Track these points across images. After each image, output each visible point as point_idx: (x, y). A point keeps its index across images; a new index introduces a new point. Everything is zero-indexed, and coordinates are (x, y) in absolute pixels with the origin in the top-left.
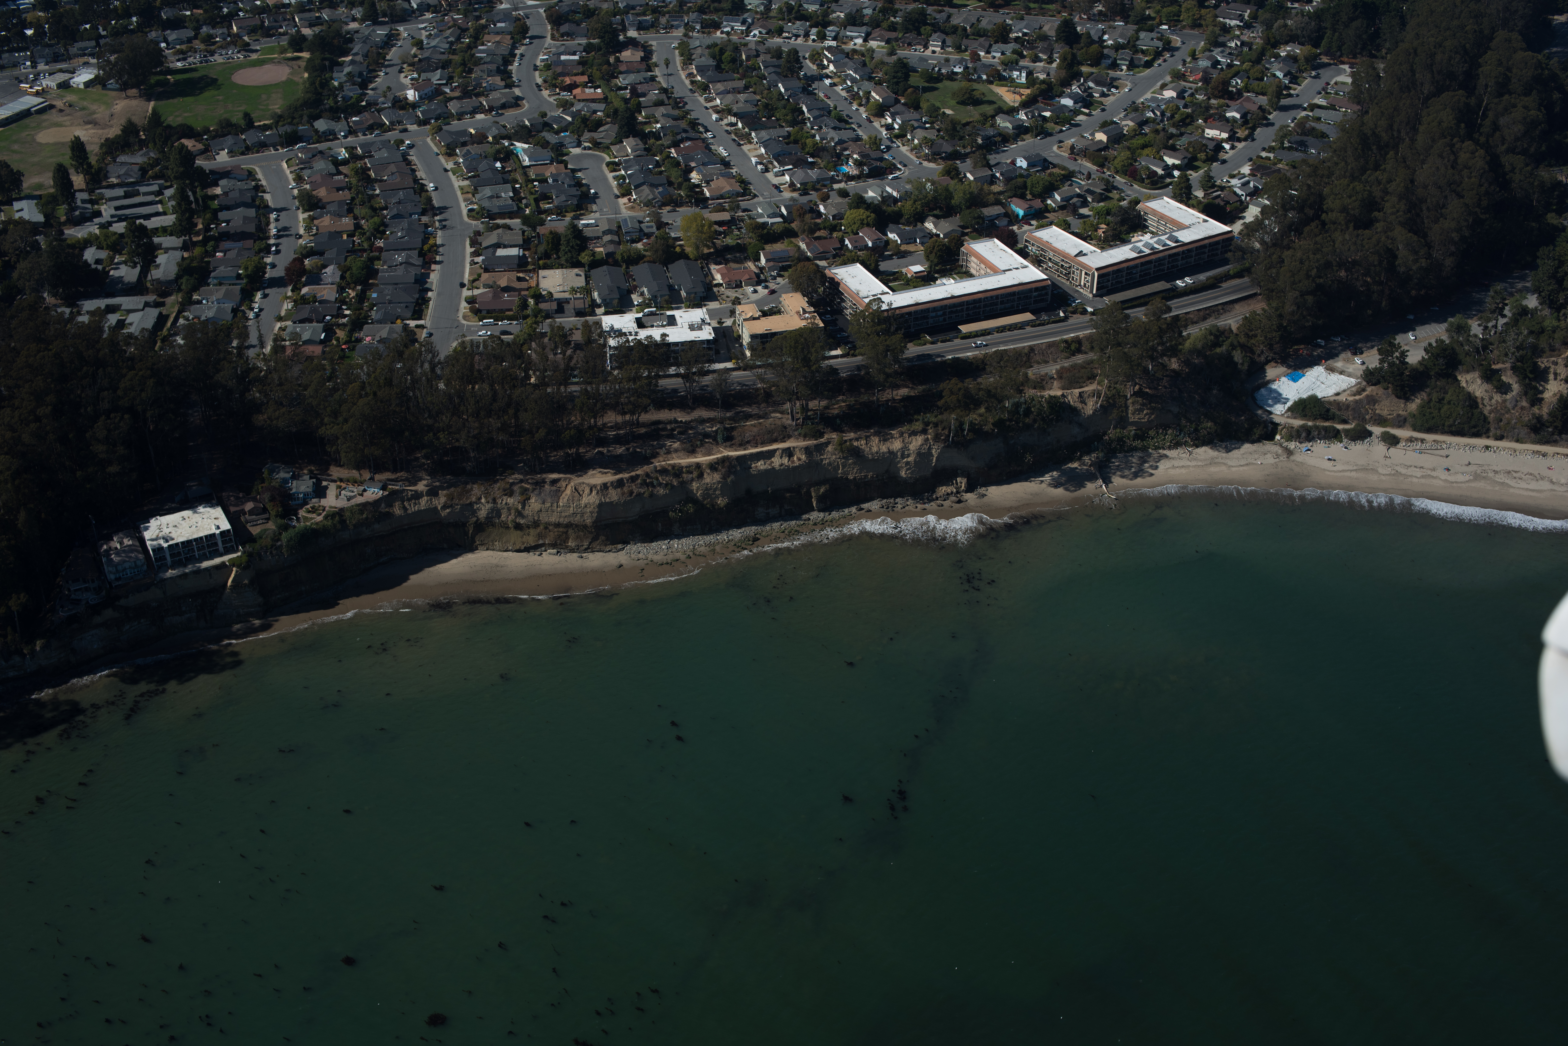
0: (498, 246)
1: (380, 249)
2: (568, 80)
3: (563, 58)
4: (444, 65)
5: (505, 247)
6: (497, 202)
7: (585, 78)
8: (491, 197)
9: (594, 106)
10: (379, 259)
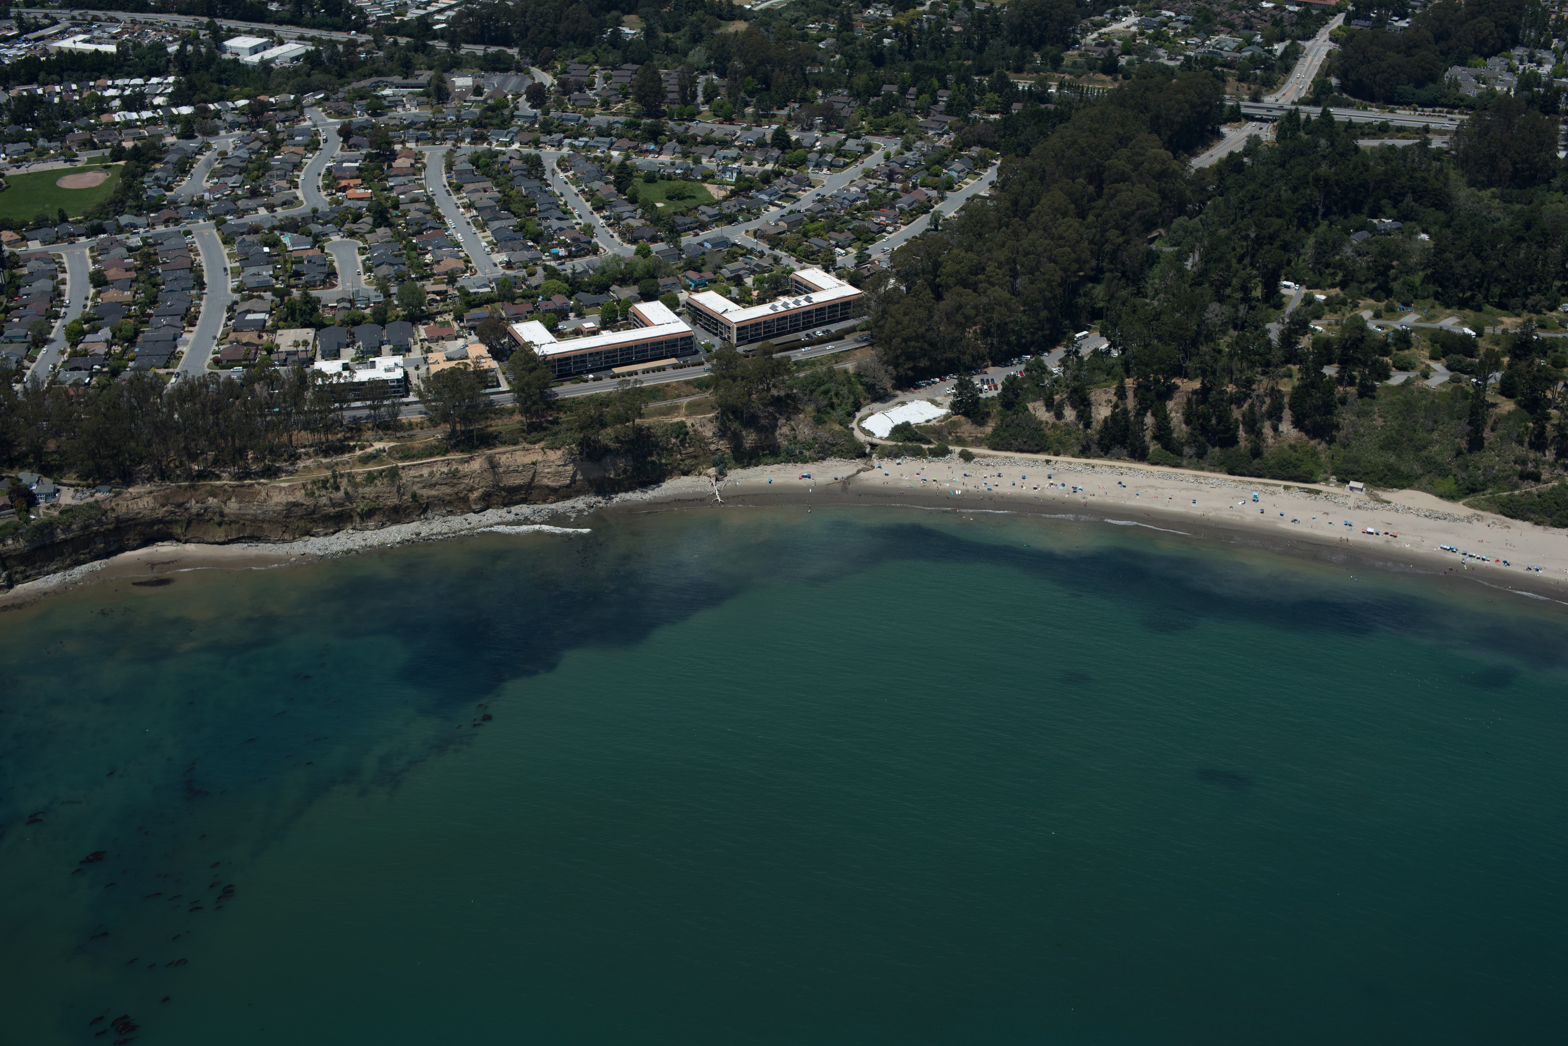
0: (248, 311)
1: (151, 315)
2: (344, 183)
3: (345, 165)
4: (242, 171)
5: (255, 312)
6: (257, 279)
7: (359, 181)
8: (254, 275)
9: (360, 203)
10: (147, 322)
